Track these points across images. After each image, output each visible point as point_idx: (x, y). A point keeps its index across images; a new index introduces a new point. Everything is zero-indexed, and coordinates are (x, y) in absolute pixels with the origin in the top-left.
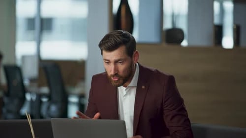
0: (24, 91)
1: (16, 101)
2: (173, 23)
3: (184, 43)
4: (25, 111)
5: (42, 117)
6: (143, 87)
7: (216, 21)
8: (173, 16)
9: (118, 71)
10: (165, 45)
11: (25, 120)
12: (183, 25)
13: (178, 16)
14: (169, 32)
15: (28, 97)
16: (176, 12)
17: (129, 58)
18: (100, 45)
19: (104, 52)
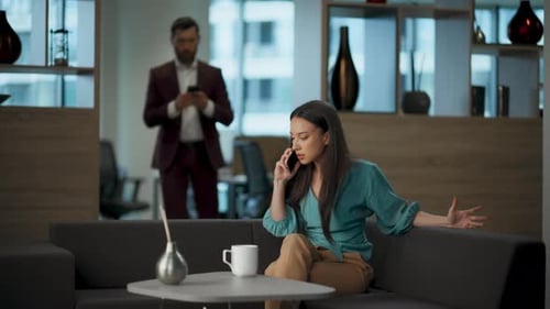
14: (407, 97)
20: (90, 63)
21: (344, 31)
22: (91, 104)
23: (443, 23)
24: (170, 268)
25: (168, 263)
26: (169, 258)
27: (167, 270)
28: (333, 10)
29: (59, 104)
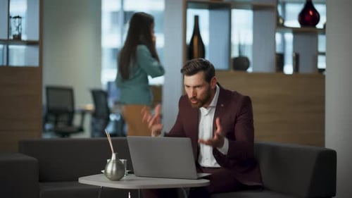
0: (109, 112)
1: (102, 122)
2: (240, 52)
3: (250, 70)
4: (110, 129)
5: (125, 136)
6: (222, 105)
7: (279, 50)
8: (240, 46)
9: (196, 94)
10: (232, 71)
11: (105, 138)
12: (248, 54)
13: (244, 46)
14: (236, 60)
15: (113, 117)
16: (242, 43)
17: (207, 84)
18: (182, 71)
19: (185, 77)
20: (36, 38)
21: (197, 18)
22: (36, 64)
23: (258, 13)
24: (114, 169)
25: (113, 166)
26: (113, 163)
27: (112, 171)
28: (190, 5)
29: (5, 64)
